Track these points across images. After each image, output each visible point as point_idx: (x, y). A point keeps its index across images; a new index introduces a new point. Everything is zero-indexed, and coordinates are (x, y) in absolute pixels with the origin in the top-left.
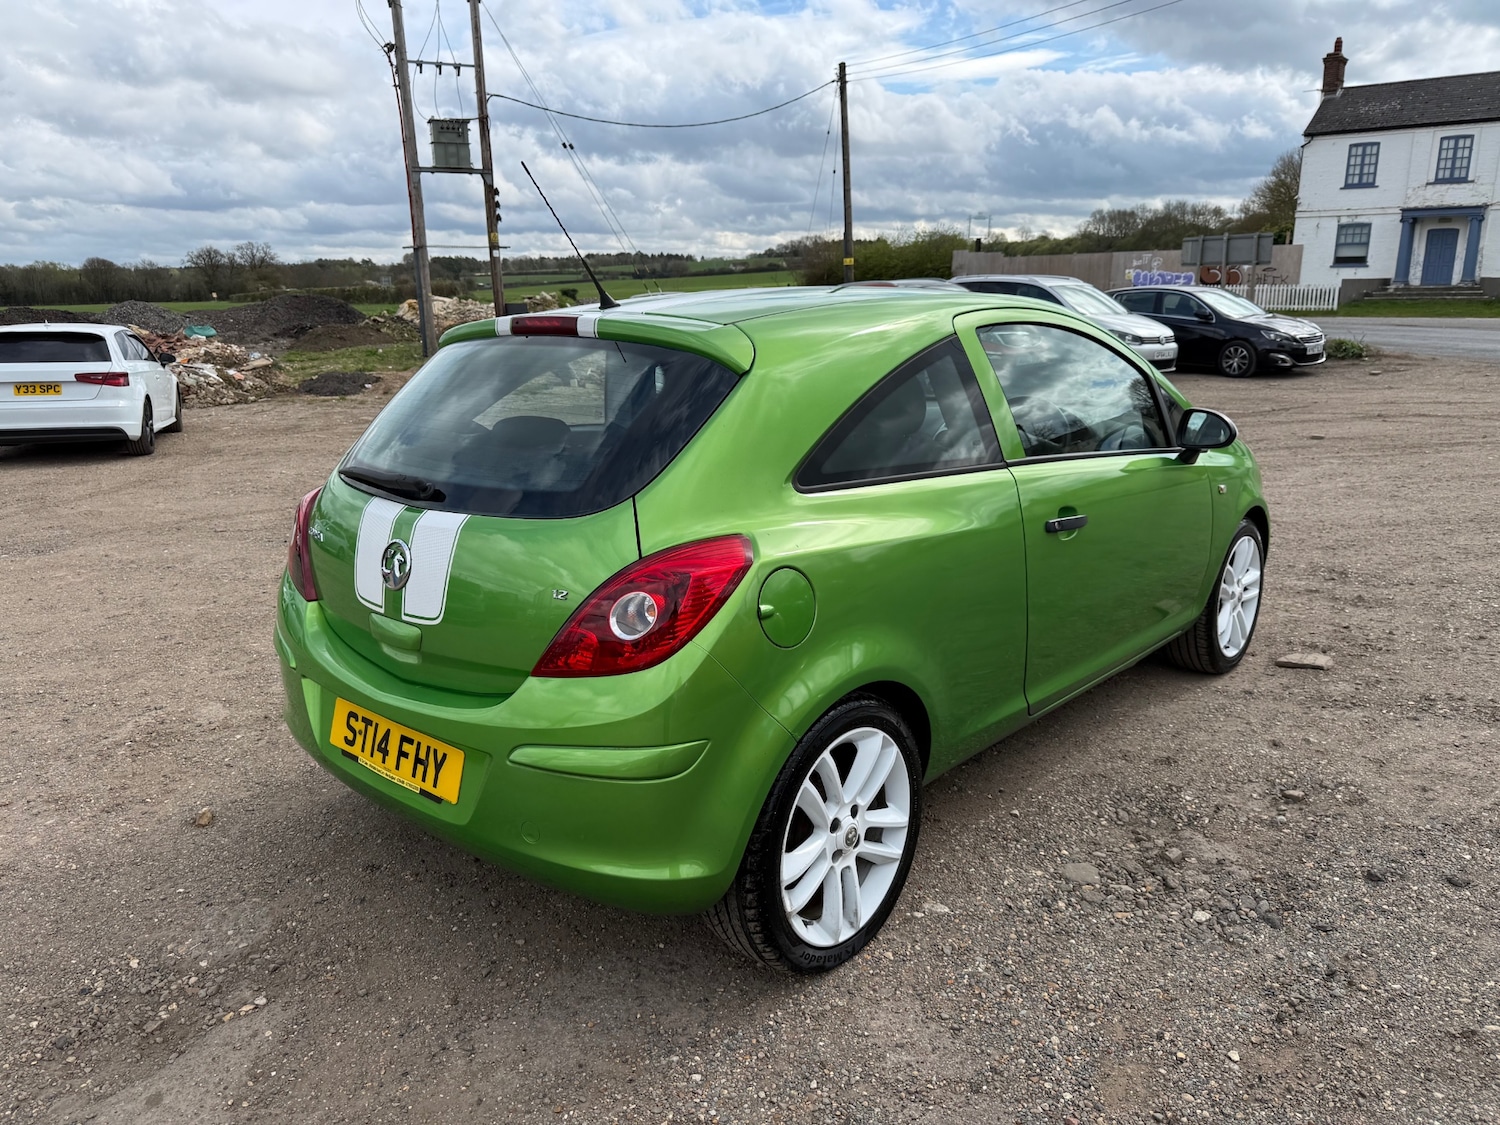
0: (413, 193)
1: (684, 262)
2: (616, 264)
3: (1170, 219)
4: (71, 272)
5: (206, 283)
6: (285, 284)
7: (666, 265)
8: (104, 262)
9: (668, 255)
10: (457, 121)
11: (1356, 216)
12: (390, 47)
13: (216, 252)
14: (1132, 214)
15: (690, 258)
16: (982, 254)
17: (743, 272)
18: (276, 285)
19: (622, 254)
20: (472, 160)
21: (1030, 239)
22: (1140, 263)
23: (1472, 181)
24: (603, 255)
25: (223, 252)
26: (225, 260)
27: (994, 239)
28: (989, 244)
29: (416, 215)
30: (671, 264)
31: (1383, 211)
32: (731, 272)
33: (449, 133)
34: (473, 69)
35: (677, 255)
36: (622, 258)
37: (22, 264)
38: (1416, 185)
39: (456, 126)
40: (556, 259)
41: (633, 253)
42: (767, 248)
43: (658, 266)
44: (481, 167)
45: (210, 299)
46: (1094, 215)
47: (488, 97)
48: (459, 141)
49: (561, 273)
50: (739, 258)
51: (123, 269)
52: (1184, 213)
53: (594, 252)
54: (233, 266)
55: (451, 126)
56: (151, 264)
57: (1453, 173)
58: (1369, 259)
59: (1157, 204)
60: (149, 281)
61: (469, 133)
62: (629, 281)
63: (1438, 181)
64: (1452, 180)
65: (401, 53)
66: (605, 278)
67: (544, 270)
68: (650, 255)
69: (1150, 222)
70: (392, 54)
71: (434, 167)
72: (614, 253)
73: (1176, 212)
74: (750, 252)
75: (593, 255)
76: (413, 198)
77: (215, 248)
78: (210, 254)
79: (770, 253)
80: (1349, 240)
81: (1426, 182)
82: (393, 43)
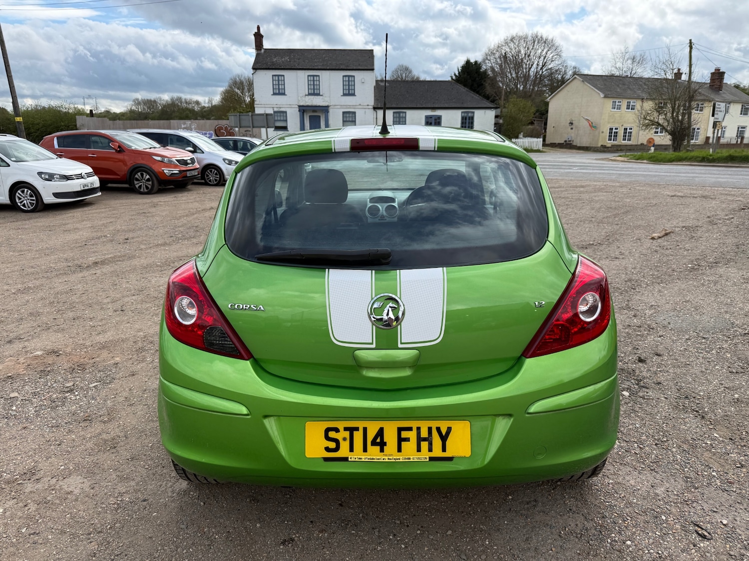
3: (175, 105)
11: (280, 108)
14: (155, 101)
16: (94, 119)
21: (100, 112)
22: (185, 126)
23: (322, 95)
31: (290, 106)
38: (301, 95)
46: (134, 101)
52: (181, 102)
57: (314, 92)
58: (288, 127)
59: (166, 97)
63: (309, 94)
64: (314, 94)
69: (165, 106)
73: (177, 102)
80: (279, 119)
81: (304, 94)
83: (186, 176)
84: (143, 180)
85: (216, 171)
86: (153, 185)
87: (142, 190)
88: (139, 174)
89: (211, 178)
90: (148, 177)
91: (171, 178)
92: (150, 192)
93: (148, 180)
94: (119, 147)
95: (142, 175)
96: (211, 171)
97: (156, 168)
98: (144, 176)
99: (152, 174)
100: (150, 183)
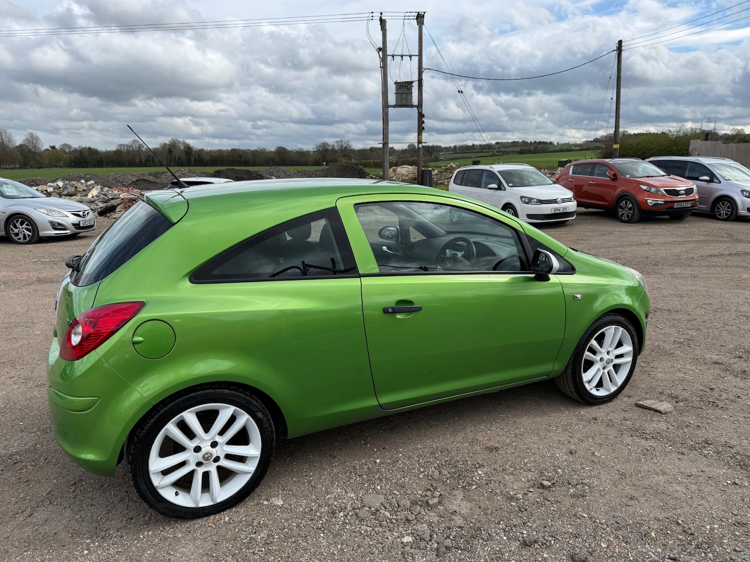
0: (384, 118)
1: (547, 146)
2: (510, 147)
4: (271, 152)
5: (322, 157)
6: (354, 159)
7: (537, 147)
8: (283, 148)
9: (539, 142)
10: (408, 82)
12: (380, 49)
13: (327, 144)
15: (551, 143)
16: (709, 142)
17: (579, 150)
18: (350, 159)
19: (515, 142)
20: (413, 101)
24: (504, 143)
25: (330, 144)
26: (330, 148)
27: (736, 132)
28: (733, 135)
29: (385, 128)
30: (539, 146)
32: (573, 150)
33: (404, 88)
34: (417, 57)
35: (544, 142)
36: (514, 144)
37: (253, 149)
39: (407, 85)
40: (480, 145)
41: (520, 141)
42: (595, 138)
43: (532, 148)
44: (417, 104)
45: (322, 165)
47: (423, 70)
48: (408, 92)
49: (481, 152)
50: (578, 143)
51: (292, 151)
53: (500, 141)
54: (333, 150)
55: (404, 85)
56: (301, 149)
60: (300, 157)
61: (413, 88)
62: (516, 155)
65: (385, 52)
66: (504, 154)
67: (474, 151)
68: (529, 142)
70: (381, 53)
71: (395, 105)
72: (510, 141)
74: (585, 140)
75: (499, 143)
76: (384, 120)
77: (327, 142)
78: (325, 145)
79: (596, 140)
82: (381, 47)
83: (673, 208)
84: (625, 210)
85: (729, 204)
86: (633, 215)
87: (623, 218)
88: (624, 202)
89: (722, 212)
90: (631, 205)
91: (654, 209)
92: (630, 221)
93: (630, 209)
94: (614, 175)
95: (626, 203)
96: (723, 204)
97: (640, 197)
98: (628, 204)
99: (635, 203)
100: (631, 212)
